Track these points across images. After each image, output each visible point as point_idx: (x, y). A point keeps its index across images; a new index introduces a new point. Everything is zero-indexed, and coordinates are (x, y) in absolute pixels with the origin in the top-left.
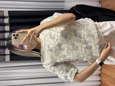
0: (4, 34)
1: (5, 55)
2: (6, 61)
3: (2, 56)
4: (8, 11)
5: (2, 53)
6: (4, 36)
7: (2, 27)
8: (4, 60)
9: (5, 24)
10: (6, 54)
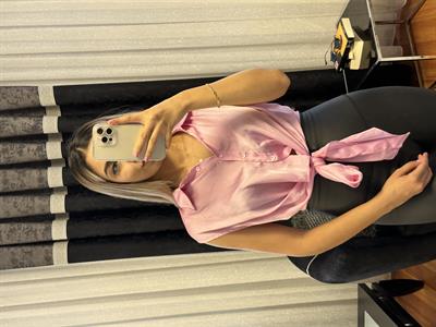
0: (43, 171)
1: (51, 242)
3: (40, 248)
4: (54, 87)
6: (43, 179)
7: (34, 147)
8: (49, 261)
9: (47, 135)
10: (54, 239)
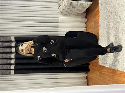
0: (10, 55)
1: (11, 69)
2: (11, 74)
4: (15, 37)
5: (9, 68)
8: (10, 74)
9: (12, 47)
